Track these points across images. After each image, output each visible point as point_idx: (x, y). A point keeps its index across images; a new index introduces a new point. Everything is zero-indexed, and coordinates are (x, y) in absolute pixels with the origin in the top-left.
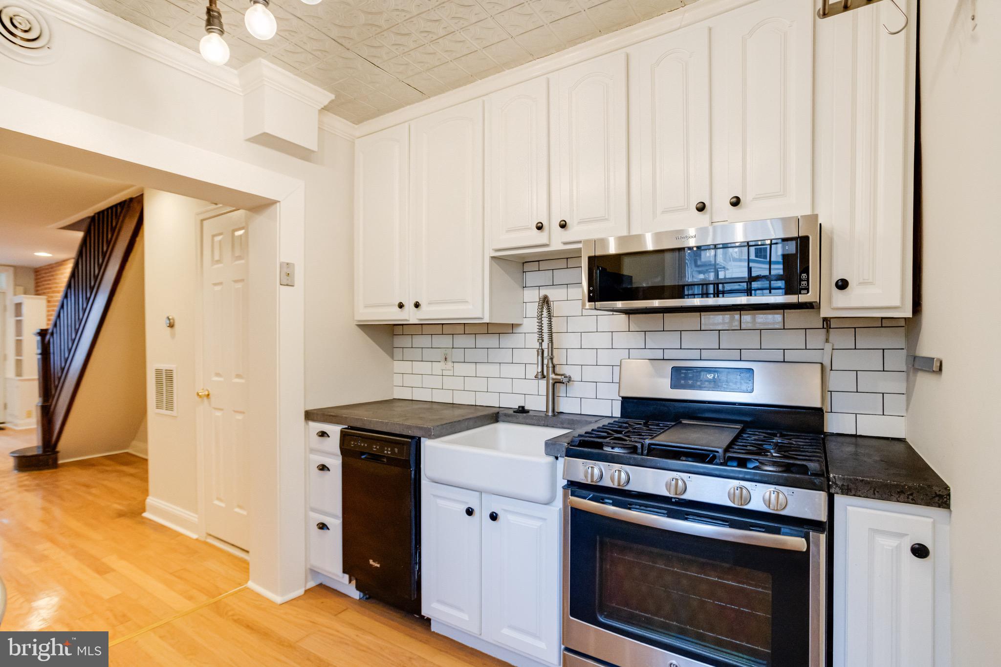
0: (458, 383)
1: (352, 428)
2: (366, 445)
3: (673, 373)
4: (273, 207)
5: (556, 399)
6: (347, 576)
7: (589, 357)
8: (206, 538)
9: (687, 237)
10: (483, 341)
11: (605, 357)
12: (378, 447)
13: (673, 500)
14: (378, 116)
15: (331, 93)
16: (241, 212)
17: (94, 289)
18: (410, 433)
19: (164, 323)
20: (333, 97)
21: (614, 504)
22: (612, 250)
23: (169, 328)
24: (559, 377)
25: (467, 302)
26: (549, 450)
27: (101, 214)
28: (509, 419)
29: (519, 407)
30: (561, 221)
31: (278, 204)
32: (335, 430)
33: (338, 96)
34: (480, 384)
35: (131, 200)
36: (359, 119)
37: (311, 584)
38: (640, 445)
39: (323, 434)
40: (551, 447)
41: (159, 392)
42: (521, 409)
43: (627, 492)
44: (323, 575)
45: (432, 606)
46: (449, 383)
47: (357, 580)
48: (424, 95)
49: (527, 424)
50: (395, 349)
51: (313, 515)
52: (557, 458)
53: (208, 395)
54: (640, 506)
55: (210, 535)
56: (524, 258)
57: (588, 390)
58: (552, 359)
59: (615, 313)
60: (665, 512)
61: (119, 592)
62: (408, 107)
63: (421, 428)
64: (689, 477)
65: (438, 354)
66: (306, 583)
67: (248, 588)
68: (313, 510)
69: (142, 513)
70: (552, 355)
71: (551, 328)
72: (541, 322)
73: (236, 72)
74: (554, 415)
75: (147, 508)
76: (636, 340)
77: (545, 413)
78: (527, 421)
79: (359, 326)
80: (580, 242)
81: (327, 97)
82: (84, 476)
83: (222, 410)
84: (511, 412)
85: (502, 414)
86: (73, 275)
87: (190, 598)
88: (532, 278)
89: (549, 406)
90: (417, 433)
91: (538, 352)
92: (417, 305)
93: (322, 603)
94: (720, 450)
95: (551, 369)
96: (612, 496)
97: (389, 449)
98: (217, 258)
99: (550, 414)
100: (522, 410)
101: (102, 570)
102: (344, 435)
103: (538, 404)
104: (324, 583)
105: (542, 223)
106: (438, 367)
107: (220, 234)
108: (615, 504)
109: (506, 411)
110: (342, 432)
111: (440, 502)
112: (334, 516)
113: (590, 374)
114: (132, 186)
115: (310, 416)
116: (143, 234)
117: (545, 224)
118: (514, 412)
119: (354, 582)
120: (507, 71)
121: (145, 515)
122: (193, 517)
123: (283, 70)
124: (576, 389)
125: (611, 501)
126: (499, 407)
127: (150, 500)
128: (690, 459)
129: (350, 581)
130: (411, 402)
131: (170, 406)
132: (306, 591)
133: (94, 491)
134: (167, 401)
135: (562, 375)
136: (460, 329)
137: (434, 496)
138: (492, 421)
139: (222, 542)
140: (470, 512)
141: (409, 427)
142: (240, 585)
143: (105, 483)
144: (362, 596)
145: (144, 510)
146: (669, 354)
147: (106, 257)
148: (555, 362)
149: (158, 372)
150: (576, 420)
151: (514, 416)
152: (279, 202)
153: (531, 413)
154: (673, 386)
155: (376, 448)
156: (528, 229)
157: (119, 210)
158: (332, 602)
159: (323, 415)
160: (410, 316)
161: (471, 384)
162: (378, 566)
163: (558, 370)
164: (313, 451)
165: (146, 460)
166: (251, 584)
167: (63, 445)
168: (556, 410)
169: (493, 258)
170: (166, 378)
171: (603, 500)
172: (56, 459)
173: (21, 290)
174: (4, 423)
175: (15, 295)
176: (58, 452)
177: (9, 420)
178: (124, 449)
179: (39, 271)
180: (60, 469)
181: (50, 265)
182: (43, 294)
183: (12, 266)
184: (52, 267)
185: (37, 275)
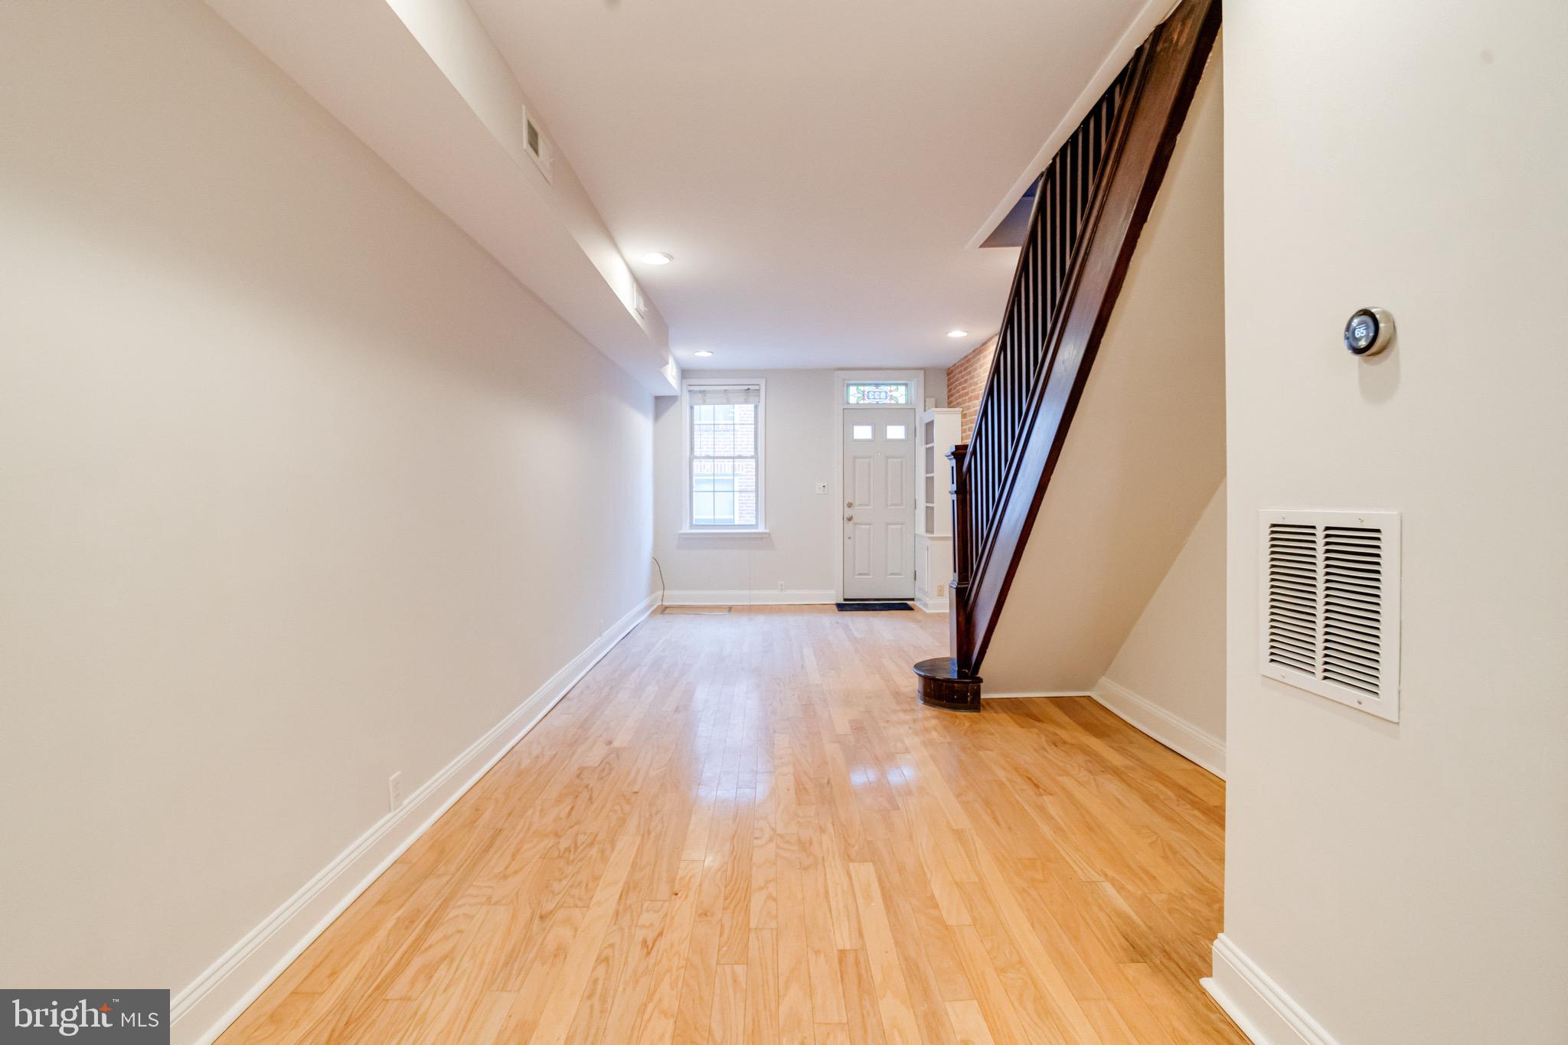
121: (1205, 983)
172: (977, 693)
173: (931, 401)
174: (913, 599)
175: (925, 411)
176: (980, 680)
177: (918, 595)
178: (1084, 689)
179: (952, 372)
180: (983, 713)
181: (966, 357)
182: (958, 405)
183: (921, 369)
184: (968, 361)
185: (949, 380)
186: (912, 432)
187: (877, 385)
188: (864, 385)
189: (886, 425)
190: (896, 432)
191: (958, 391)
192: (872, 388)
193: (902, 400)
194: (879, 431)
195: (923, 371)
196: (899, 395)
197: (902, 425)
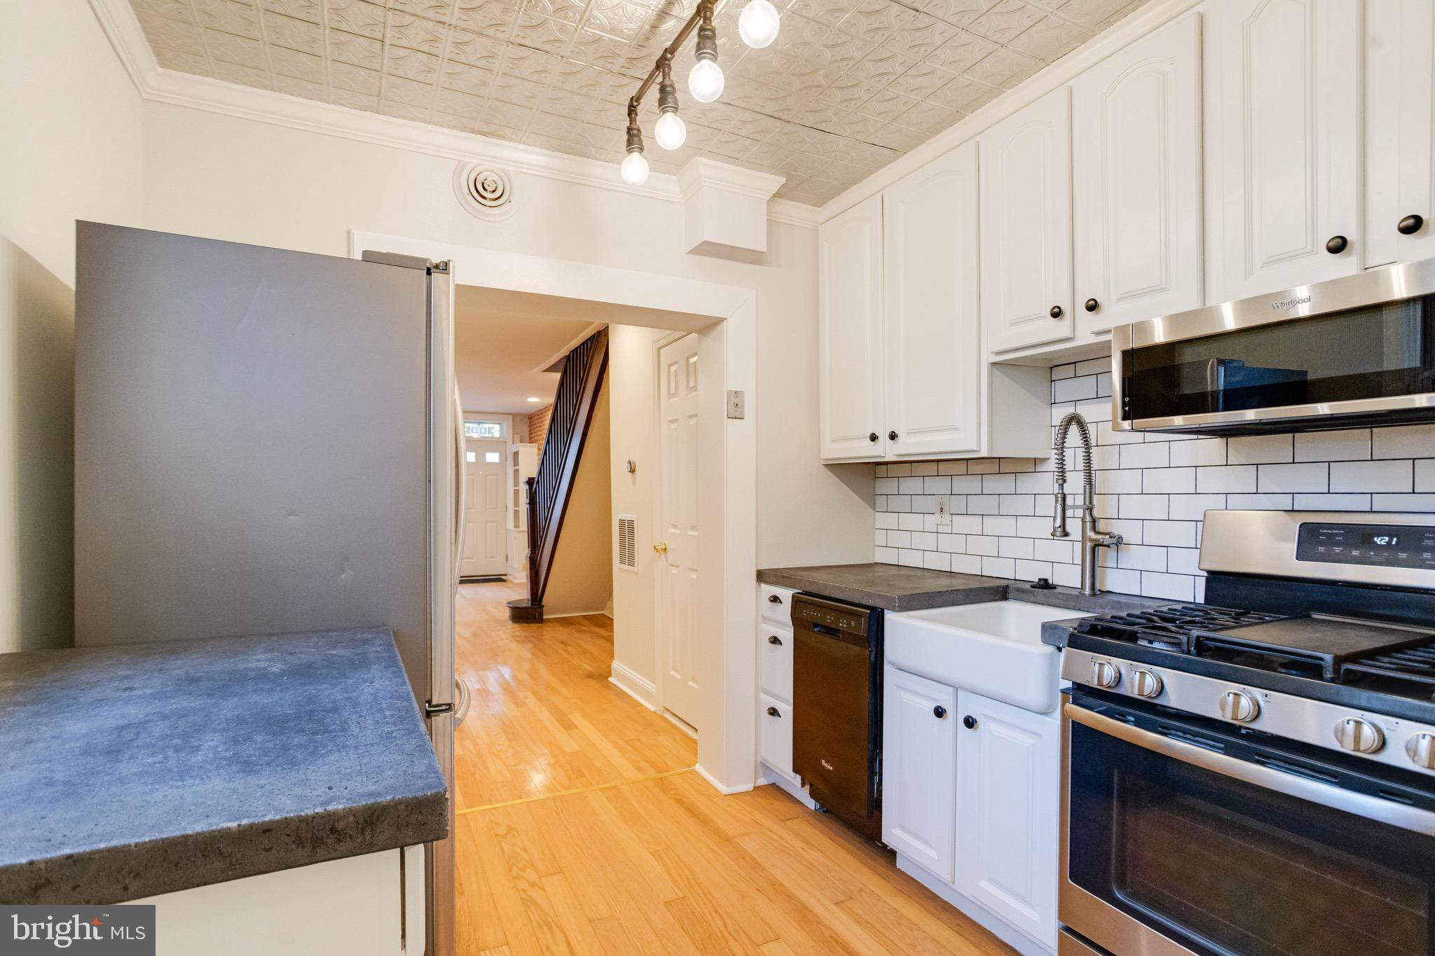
0: (956, 544)
1: (806, 593)
2: (819, 615)
3: (1303, 533)
4: (721, 326)
5: (1098, 570)
6: (799, 777)
7: (1156, 507)
8: (663, 712)
9: (1294, 303)
10: (992, 484)
11: (1181, 507)
12: (832, 618)
13: (1243, 731)
14: (844, 190)
15: (783, 177)
16: (694, 335)
17: (570, 433)
18: (871, 602)
19: (626, 467)
20: (783, 180)
21: (1137, 724)
22: (1160, 336)
23: (631, 473)
24: (1099, 537)
25: (956, 429)
26: (1047, 636)
27: (575, 351)
28: (1022, 596)
29: (1040, 579)
30: (1089, 300)
31: (725, 321)
32: (786, 594)
33: (789, 179)
34: (988, 546)
35: (599, 333)
36: (820, 200)
37: (762, 781)
38: (1186, 639)
39: (775, 599)
40: (1049, 631)
41: (622, 546)
42: (1042, 583)
43: (1159, 707)
44: (777, 773)
45: (893, 831)
46: (947, 543)
47: (811, 785)
48: (896, 152)
49: (1049, 605)
50: (877, 497)
51: (763, 696)
52: (1060, 649)
53: (665, 549)
54: (1184, 733)
55: (668, 710)
56: (1051, 360)
57: (1154, 559)
58: (1091, 510)
59: (1200, 437)
60: (1222, 746)
61: (579, 749)
62: (880, 171)
63: (883, 597)
64: (1266, 696)
65: (931, 503)
66: (756, 778)
67: (695, 771)
68: (766, 692)
69: (608, 677)
70: (1091, 503)
71: (1089, 462)
72: (1062, 453)
73: (675, 178)
74: (1094, 594)
75: (613, 672)
76: (1243, 479)
77: (1080, 590)
78: (1050, 601)
79: (826, 465)
80: (1109, 331)
81: (775, 182)
82: (563, 633)
83: (678, 567)
84: (1028, 586)
85: (1013, 588)
86: (553, 420)
87: (639, 769)
88: (1064, 389)
89: (1085, 580)
90: (879, 604)
91: (1057, 498)
92: (893, 436)
93: (771, 804)
94: (1328, 658)
95: (1088, 525)
96: (1138, 713)
97: (845, 622)
98: (673, 391)
99: (1087, 591)
100: (1044, 585)
101: (568, 726)
102: (796, 601)
103: (1069, 576)
104: (777, 784)
105: (1059, 307)
106: (931, 522)
107: (676, 363)
108: (1139, 723)
109: (1019, 585)
110: (793, 596)
111: (903, 694)
112: (784, 701)
113: (1156, 533)
114: (592, 323)
115: (762, 576)
116: (609, 372)
117: (1066, 307)
118: (1032, 587)
119: (808, 787)
120: (1009, 92)
121: (610, 679)
122: (650, 686)
123: (724, 164)
124: (1133, 557)
125: (1132, 719)
126: (1015, 580)
127: (616, 665)
128: (1294, 672)
129: (803, 785)
130: (896, 568)
131: (631, 563)
132: (755, 788)
133: (570, 649)
134: (629, 557)
135: (1106, 534)
136: (961, 468)
137: (899, 687)
138: (996, 598)
139: (677, 719)
140: (939, 712)
141: (870, 595)
142: (689, 766)
143: (580, 642)
144: (818, 807)
145: (610, 675)
146: (1301, 503)
147: (579, 396)
148: (1096, 513)
149: (622, 522)
150: (1126, 603)
151: (1031, 592)
152: (726, 319)
153: (1059, 590)
154: (1300, 556)
155: (830, 619)
156: (1044, 317)
157: (589, 345)
158: (782, 805)
159: (776, 576)
160: (886, 451)
161: (977, 545)
162: (831, 768)
163: (1101, 526)
164: (766, 619)
165: (613, 620)
166: (698, 768)
167: (547, 599)
168: (1098, 586)
169: (994, 364)
170: (628, 528)
171: (1124, 716)
172: (541, 614)
173: (517, 437)
174: (506, 575)
175: (513, 443)
176: (543, 606)
177: (509, 571)
178: (601, 610)
179: (531, 418)
180: (545, 624)
181: (540, 410)
182: (536, 441)
183: (511, 414)
184: (541, 412)
185: (530, 423)
186: (504, 458)
187: (479, 423)
188: (469, 423)
189: (486, 452)
190: (493, 457)
191: (536, 432)
192: (476, 425)
193: (497, 435)
194: (481, 457)
195: (511, 417)
196: (495, 430)
197: (495, 452)
